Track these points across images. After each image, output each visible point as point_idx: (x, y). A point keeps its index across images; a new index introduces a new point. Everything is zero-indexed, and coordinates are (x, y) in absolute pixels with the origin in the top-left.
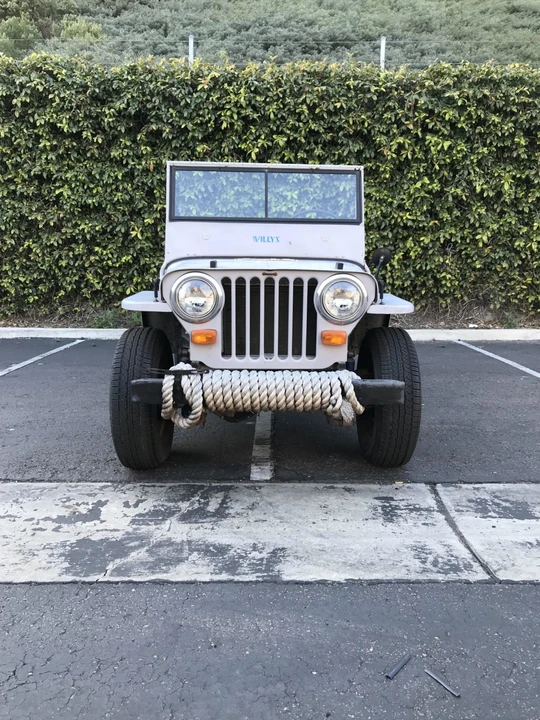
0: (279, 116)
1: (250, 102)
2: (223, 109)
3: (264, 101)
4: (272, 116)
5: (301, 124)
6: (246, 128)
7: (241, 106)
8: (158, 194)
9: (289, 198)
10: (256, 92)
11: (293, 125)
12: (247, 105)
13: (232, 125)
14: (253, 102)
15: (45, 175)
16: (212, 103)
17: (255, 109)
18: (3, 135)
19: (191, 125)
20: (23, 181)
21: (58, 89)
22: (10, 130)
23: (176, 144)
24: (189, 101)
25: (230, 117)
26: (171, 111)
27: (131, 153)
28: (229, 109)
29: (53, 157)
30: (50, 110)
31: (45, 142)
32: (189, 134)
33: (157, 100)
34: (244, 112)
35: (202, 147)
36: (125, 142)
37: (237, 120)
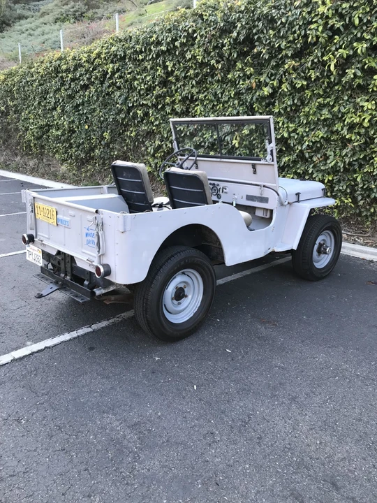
0: (365, 21)
1: (337, 10)
2: (311, 23)
3: (351, 7)
4: (357, 22)
6: (331, 38)
7: (327, 17)
8: (256, 109)
9: (365, 108)
12: (333, 15)
13: (318, 37)
14: (340, 10)
15: (189, 96)
16: (304, 18)
17: (342, 17)
18: (170, 69)
19: (284, 43)
20: (180, 101)
21: (200, 29)
22: (174, 65)
23: (273, 63)
24: (284, 20)
25: (316, 30)
26: (271, 32)
27: (241, 75)
28: (316, 22)
29: (194, 82)
30: (196, 46)
31: (191, 72)
32: (284, 53)
33: (260, 24)
34: (330, 21)
35: (290, 64)
36: (239, 65)
37: (322, 32)
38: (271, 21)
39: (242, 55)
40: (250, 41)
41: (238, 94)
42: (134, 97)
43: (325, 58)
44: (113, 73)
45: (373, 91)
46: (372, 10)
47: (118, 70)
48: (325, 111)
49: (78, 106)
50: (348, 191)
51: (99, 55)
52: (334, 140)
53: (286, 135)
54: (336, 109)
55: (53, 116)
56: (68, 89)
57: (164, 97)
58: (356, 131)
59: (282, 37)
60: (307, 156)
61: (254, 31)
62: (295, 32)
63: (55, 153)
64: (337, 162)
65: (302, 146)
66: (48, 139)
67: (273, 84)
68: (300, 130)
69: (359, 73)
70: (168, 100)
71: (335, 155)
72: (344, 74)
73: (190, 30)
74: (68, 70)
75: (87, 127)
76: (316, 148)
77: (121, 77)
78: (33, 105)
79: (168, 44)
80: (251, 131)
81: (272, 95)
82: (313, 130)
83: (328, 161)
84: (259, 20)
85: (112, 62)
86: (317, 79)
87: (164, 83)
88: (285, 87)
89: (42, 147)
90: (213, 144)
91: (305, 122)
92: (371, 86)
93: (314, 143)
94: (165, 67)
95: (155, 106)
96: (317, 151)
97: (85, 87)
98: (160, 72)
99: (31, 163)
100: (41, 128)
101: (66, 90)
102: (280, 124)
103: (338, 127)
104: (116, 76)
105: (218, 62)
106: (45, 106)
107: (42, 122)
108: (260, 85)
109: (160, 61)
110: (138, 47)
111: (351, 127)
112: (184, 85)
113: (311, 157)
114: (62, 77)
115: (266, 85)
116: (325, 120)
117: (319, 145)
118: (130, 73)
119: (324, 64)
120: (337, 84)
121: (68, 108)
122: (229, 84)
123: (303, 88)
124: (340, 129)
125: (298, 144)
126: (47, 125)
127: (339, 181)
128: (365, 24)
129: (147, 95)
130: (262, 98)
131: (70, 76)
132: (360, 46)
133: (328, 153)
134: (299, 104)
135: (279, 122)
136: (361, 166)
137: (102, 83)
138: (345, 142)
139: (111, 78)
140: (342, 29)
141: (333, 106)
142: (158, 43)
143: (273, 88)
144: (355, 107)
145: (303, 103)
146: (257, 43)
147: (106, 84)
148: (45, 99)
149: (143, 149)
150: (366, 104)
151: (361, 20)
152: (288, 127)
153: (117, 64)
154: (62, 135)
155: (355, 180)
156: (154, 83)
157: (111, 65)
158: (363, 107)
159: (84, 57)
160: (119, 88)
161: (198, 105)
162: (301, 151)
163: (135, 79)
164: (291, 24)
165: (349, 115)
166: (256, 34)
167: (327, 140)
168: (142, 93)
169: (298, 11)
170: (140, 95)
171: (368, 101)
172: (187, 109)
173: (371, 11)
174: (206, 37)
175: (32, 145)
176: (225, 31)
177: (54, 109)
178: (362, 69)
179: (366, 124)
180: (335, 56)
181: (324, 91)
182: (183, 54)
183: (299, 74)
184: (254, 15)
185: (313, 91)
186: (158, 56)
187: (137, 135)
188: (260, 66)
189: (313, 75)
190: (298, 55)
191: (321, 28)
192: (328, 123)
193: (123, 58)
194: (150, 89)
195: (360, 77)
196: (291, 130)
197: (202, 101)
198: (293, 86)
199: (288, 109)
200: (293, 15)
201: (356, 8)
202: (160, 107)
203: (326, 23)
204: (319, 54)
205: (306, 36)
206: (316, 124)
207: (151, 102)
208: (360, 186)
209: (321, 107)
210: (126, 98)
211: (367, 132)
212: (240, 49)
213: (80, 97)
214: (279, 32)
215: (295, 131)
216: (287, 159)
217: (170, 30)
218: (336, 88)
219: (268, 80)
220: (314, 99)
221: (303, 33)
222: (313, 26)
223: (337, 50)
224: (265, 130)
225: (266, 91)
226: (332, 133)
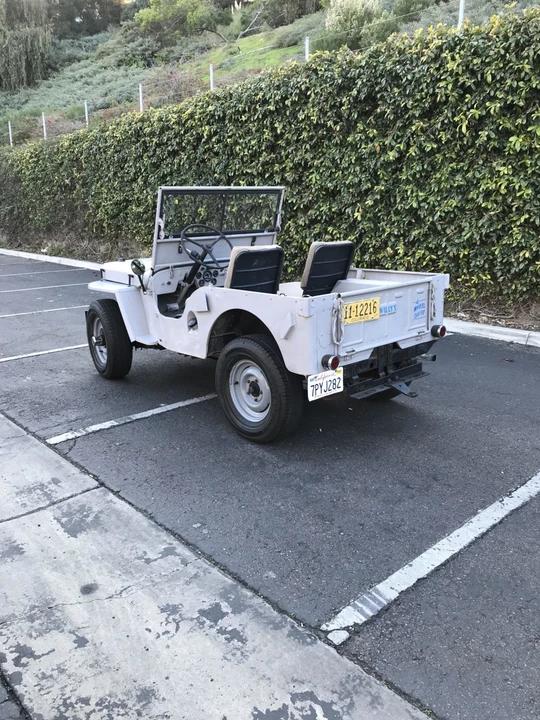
0: (498, 78)
1: (467, 66)
2: (440, 80)
3: (483, 63)
4: (489, 79)
5: (521, 84)
6: (462, 97)
7: (457, 74)
8: (381, 176)
9: (501, 174)
10: (476, 54)
11: (511, 86)
12: (463, 71)
13: (447, 96)
14: (471, 67)
15: (303, 163)
16: (432, 75)
17: (473, 73)
18: (279, 132)
19: (411, 102)
20: (291, 169)
21: (315, 85)
22: (284, 127)
23: (399, 124)
24: (409, 77)
25: (445, 88)
26: (396, 90)
27: (363, 137)
28: (445, 79)
29: (308, 147)
30: (310, 105)
31: (305, 134)
32: (410, 112)
33: (384, 81)
34: (461, 79)
35: (418, 125)
36: (360, 126)
37: (452, 90)
38: (395, 78)
39: (364, 115)
40: (372, 99)
41: (360, 159)
42: (236, 165)
43: (456, 119)
44: (210, 137)
45: (509, 154)
46: (505, 65)
47: (216, 133)
48: (459, 177)
49: (165, 176)
50: (487, 266)
51: (191, 116)
52: (469, 210)
53: (415, 205)
54: (470, 175)
55: (133, 190)
56: (152, 156)
57: (273, 164)
58: (493, 198)
59: (408, 96)
60: (439, 228)
61: (377, 89)
62: (422, 90)
63: (134, 235)
64: (473, 234)
65: (433, 218)
66: (125, 219)
67: (399, 147)
68: (431, 199)
69: (493, 136)
70: (277, 167)
71: (471, 227)
72: (478, 136)
73: (303, 87)
74: (152, 134)
75: (177, 202)
76: (449, 218)
77: (219, 141)
78: (107, 176)
79: (277, 103)
80: (376, 201)
81: (399, 160)
82: (445, 198)
83: (464, 234)
84: (382, 76)
85: (208, 123)
86: (448, 141)
87: (272, 148)
88: (413, 151)
89: (119, 228)
90: (332, 218)
91: (436, 190)
92: (507, 149)
93: (447, 213)
94: (274, 129)
95: (261, 175)
96: (451, 222)
97: (174, 154)
98: (267, 135)
99: (102, 249)
100: (116, 204)
101: (149, 157)
102: (409, 193)
103: (472, 195)
104: (213, 140)
105: (336, 123)
106: (122, 177)
107: (119, 197)
108: (384, 149)
109: (267, 122)
110: (240, 107)
111: (488, 194)
112: (296, 150)
113: (444, 230)
114: (144, 142)
115: (392, 148)
116: (459, 187)
117: (452, 216)
118: (230, 137)
119: (455, 125)
120: (470, 147)
121: (152, 180)
122: (350, 148)
123: (433, 152)
124: (475, 197)
125: (429, 214)
126: (125, 200)
127: (476, 256)
128: (498, 81)
129: (252, 162)
130: (387, 164)
131: (155, 140)
132: (493, 106)
133: (463, 224)
134: (429, 169)
135: (407, 191)
136: (499, 238)
137: (195, 148)
138: (481, 211)
139: (206, 142)
140: (473, 87)
141: (468, 171)
142: (265, 102)
143: (400, 152)
144: (491, 172)
145: (433, 168)
146: (380, 102)
147: (201, 149)
148: (122, 169)
149: (247, 226)
150: (502, 169)
151: (494, 77)
152: (417, 196)
153: (215, 127)
154: (145, 212)
155: (493, 254)
156: (260, 147)
157: (207, 128)
158: (499, 171)
159: (173, 118)
160: (217, 154)
161: (313, 172)
162: (433, 223)
163: (236, 143)
164: (418, 82)
165: (485, 182)
166: (379, 92)
167: (462, 210)
168: (245, 159)
169: (425, 67)
170: (243, 163)
171: (504, 165)
172: (300, 177)
173: (504, 67)
174: (321, 95)
175: (105, 225)
176: (344, 89)
177: (134, 180)
178: (496, 131)
179: (503, 191)
180: (466, 117)
181: (457, 154)
182: (294, 115)
183: (428, 136)
184: (376, 71)
185: (445, 155)
186: (265, 116)
187: (239, 210)
188: (384, 127)
189: (444, 137)
190: (428, 115)
191: (450, 87)
192: (462, 191)
193: (222, 119)
194: (255, 156)
195: (494, 140)
196: (420, 199)
197: (318, 168)
198: (421, 149)
199: (418, 176)
200: (420, 71)
201: (489, 64)
202: (267, 175)
203: (457, 81)
204: (450, 115)
205: (434, 95)
206: (449, 191)
207: (257, 170)
208: (499, 260)
209: (454, 172)
210: (226, 166)
211: (505, 200)
212: (362, 109)
213: (167, 166)
214: (405, 90)
215: (425, 200)
216: (417, 232)
217: (278, 88)
218: (470, 151)
219: (393, 143)
220: (446, 164)
221: (431, 91)
222: (442, 84)
223: (469, 109)
224: (392, 200)
225: (392, 155)
226: (468, 201)
